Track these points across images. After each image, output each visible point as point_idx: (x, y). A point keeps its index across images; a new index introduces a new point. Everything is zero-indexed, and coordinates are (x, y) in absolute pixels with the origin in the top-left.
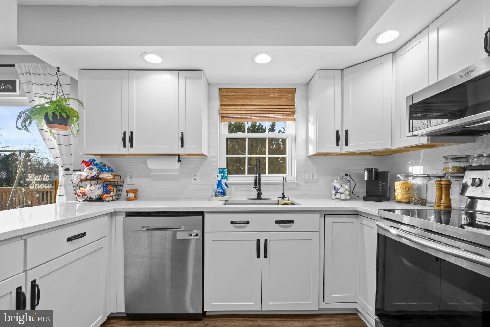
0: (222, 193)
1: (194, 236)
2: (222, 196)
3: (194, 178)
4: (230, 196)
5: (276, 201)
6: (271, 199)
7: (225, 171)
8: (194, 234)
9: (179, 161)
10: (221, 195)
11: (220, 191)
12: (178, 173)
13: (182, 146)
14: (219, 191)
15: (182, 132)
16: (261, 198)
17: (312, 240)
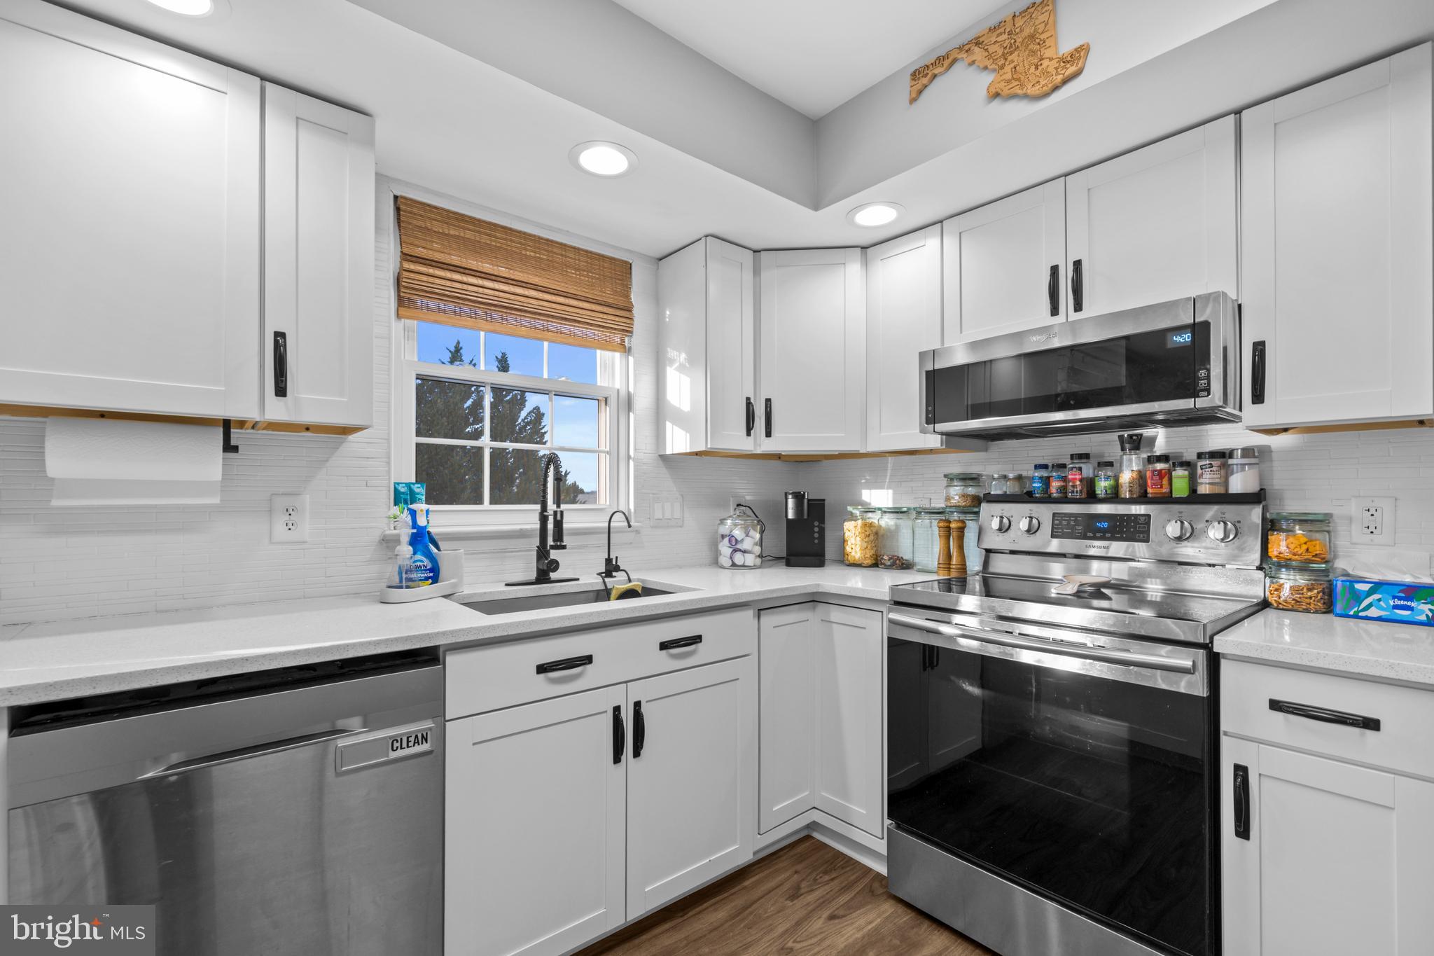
0: (431, 570)
1: (411, 744)
2: (430, 581)
3: (287, 517)
4: (453, 581)
5: (597, 583)
6: (578, 579)
7: (418, 494)
8: (412, 739)
9: (229, 447)
10: (427, 579)
11: (421, 564)
12: (216, 500)
13: (281, 391)
14: (419, 564)
15: (280, 337)
16: (550, 578)
17: (738, 679)
